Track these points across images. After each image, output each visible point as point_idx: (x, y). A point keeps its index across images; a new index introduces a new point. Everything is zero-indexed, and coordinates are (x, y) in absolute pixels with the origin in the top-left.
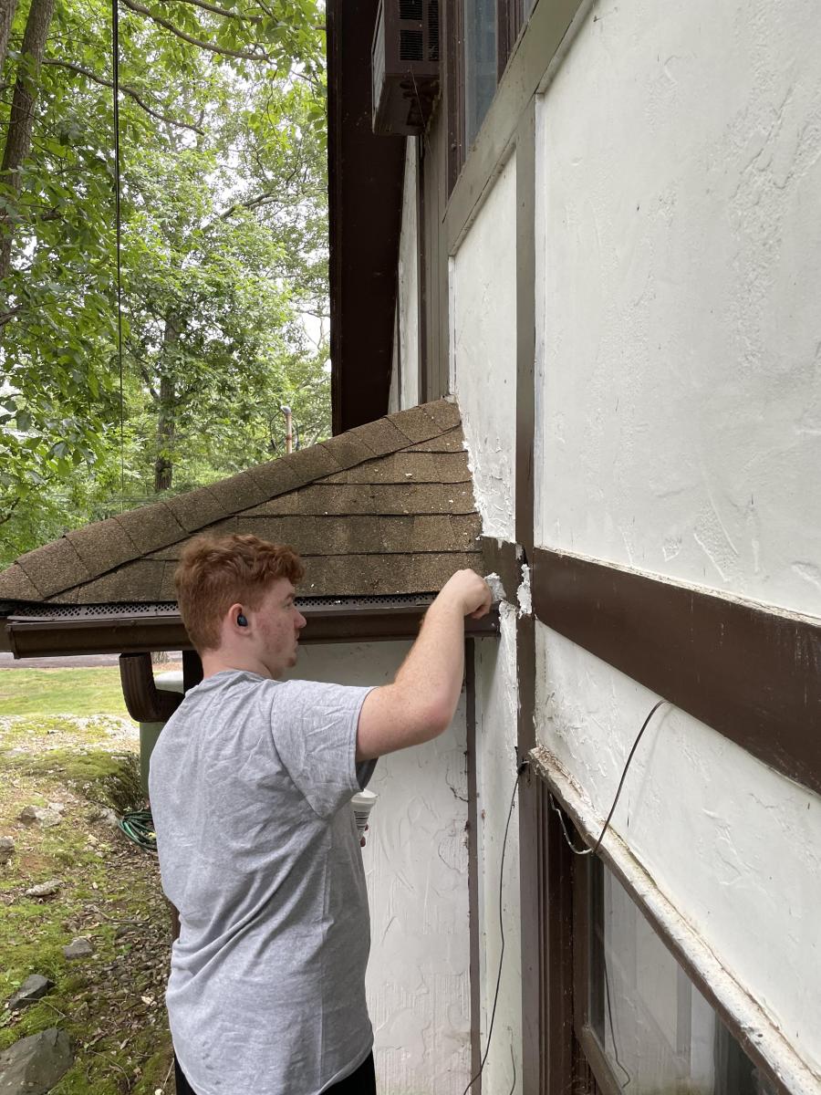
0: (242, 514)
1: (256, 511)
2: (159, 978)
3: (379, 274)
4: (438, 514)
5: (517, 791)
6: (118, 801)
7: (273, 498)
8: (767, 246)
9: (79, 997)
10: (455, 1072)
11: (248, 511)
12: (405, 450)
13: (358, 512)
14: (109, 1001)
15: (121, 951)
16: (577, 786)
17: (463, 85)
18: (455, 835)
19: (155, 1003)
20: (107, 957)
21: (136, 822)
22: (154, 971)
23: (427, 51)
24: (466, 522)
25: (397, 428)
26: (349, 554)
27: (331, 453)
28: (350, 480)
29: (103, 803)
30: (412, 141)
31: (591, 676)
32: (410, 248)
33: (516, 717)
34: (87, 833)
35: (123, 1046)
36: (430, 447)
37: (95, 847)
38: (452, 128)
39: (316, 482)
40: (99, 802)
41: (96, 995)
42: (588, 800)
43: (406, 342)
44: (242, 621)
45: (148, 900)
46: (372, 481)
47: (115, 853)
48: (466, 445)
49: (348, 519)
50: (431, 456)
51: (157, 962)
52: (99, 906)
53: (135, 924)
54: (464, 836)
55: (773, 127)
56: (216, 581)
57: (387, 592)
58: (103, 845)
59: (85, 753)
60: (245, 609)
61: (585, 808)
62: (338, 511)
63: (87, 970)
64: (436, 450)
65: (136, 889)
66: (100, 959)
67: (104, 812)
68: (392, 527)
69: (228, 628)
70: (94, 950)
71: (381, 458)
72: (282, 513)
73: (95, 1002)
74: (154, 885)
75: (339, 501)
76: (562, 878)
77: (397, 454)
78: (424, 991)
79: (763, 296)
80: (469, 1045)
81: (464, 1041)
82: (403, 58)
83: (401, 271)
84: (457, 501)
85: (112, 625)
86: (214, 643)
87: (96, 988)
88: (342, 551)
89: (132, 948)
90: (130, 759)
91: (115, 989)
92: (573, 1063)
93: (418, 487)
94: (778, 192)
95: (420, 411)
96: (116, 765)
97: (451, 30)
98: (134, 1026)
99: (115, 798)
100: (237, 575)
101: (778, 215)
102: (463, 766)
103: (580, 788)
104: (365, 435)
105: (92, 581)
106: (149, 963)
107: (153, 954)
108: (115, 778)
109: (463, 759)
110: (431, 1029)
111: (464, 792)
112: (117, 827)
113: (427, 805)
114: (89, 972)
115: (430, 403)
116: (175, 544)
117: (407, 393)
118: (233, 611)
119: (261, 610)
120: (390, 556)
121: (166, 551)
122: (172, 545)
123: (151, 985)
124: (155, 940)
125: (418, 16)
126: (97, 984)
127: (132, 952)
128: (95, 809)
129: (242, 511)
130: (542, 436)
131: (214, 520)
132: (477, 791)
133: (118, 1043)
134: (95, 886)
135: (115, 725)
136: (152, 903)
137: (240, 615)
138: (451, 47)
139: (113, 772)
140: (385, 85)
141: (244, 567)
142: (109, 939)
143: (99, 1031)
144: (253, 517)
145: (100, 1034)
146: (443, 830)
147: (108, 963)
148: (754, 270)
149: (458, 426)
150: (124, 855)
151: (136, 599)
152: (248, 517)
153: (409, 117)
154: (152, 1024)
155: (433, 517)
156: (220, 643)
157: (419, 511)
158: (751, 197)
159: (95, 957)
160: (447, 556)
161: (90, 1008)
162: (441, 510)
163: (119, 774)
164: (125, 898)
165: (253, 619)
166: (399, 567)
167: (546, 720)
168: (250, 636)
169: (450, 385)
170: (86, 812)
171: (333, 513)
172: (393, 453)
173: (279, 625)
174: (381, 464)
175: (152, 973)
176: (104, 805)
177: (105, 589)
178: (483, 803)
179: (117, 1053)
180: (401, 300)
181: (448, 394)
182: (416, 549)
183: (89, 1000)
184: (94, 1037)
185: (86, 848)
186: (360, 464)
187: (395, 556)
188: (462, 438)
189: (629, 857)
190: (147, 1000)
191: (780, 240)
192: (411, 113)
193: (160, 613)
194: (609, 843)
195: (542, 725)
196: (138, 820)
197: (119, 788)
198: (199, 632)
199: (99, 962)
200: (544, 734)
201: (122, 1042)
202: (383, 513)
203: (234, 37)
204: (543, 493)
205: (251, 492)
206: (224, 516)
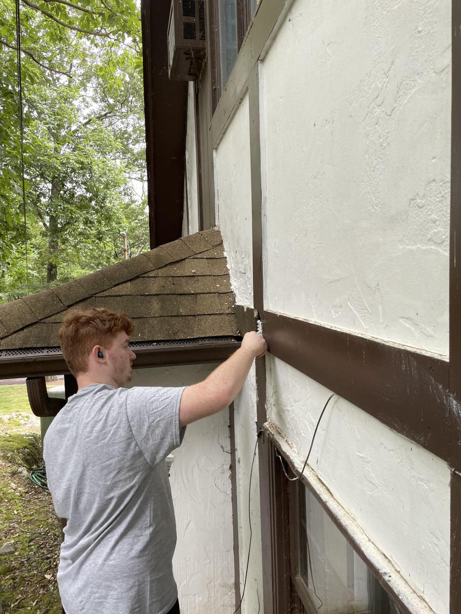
0: (98, 295)
1: (105, 293)
2: (55, 563)
3: (175, 158)
4: (211, 293)
5: (257, 447)
6: (28, 463)
7: (116, 285)
8: (382, 147)
9: (8, 577)
10: (226, 606)
11: (101, 293)
12: (192, 257)
13: (165, 292)
14: (25, 579)
15: (32, 549)
16: (290, 443)
17: (219, 54)
18: (224, 473)
19: (53, 578)
20: (23, 554)
21: (39, 474)
22: (52, 560)
23: (198, 34)
24: (225, 297)
25: (186, 245)
26: (160, 317)
27: (149, 259)
28: (160, 274)
29: (19, 464)
30: (191, 84)
31: (296, 381)
32: (192, 144)
33: (256, 405)
34: (10, 482)
35: (34, 604)
36: (205, 255)
37: (15, 490)
38: (213, 77)
39: (141, 276)
40: (17, 463)
41: (18, 575)
42: (296, 450)
43: (191, 196)
44: (100, 356)
45: (48, 519)
46: (173, 275)
47: (27, 493)
48: (225, 254)
49: (160, 297)
50: (206, 261)
51: (53, 555)
52: (18, 524)
53: (40, 534)
54: (229, 473)
55: (384, 82)
56: (85, 332)
57: (182, 337)
58: (20, 489)
59: (8, 436)
60: (102, 349)
61: (294, 455)
62: (154, 292)
63: (12, 561)
64: (209, 257)
65: (40, 513)
66: (19, 555)
67: (20, 470)
68: (185, 300)
69: (92, 359)
70: (16, 549)
71: (178, 262)
72: (121, 294)
73: (17, 580)
74: (51, 510)
75: (154, 287)
76: (282, 494)
77: (187, 260)
78: (208, 561)
79: (381, 174)
80: (234, 590)
81: (231, 588)
82: (185, 38)
83: (187, 157)
84: (221, 285)
85: (21, 361)
86: (84, 369)
87: (18, 571)
88: (156, 315)
89: (38, 547)
90: (35, 438)
91: (29, 571)
92: (291, 596)
93: (199, 278)
94: (388, 117)
95: (200, 235)
96: (26, 442)
97: (211, 23)
98: (41, 592)
99: (26, 461)
100: (97, 329)
101: (388, 130)
102: (228, 434)
103: (291, 443)
104: (169, 249)
105: (9, 336)
106: (49, 556)
107: (50, 550)
108: (26, 449)
109: (228, 430)
110: (212, 583)
111: (228, 448)
112: (28, 478)
113: (207, 457)
114: (13, 563)
115: (205, 231)
116: (58, 313)
117: (192, 225)
118: (95, 349)
119: (112, 348)
120: (184, 317)
121: (53, 317)
122: (56, 314)
123: (50, 568)
124: (52, 542)
125: (193, 15)
126: (18, 569)
127: (38, 550)
128: (15, 468)
129: (98, 293)
130: (266, 249)
131: (82, 298)
132: (236, 448)
133: (32, 602)
134: (16, 512)
135: (26, 419)
136: (50, 520)
137: (99, 352)
138: (212, 32)
139: (25, 446)
140: (175, 53)
141: (101, 325)
142: (24, 542)
143: (20, 596)
144: (105, 297)
145: (21, 598)
146: (217, 470)
147: (24, 556)
148: (376, 160)
149: (221, 244)
150: (32, 494)
151: (35, 346)
152: (102, 297)
153: (190, 71)
154: (51, 590)
155: (208, 295)
156: (88, 368)
157: (200, 292)
158: (373, 120)
159: (16, 553)
160: (216, 317)
161: (14, 583)
162: (213, 291)
163: (28, 447)
164: (33, 519)
165: (107, 354)
166: (189, 323)
167: (272, 406)
168: (105, 363)
169: (216, 220)
170: (9, 470)
171: (151, 293)
172: (185, 259)
173: (121, 357)
174: (178, 265)
175: (50, 561)
176: (20, 465)
177: (17, 340)
178: (239, 454)
179: (31, 609)
180: (187, 173)
181: (215, 226)
182: (199, 313)
183: (13, 579)
184: (17, 600)
185: (10, 491)
186: (166, 266)
187: (187, 317)
188: (223, 250)
189: (318, 481)
190: (48, 577)
191: (389, 144)
192: (190, 69)
193: (50, 353)
194: (307, 473)
195: (270, 409)
196: (41, 473)
197: (29, 455)
198: (75, 363)
199: (19, 556)
200: (272, 414)
201: (34, 602)
202: (179, 293)
203: (89, 23)
204: (268, 281)
205: (103, 282)
206: (87, 296)
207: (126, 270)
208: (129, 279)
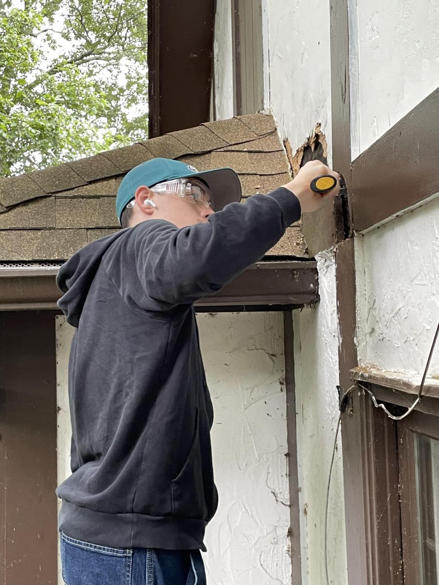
0: (60, 194)
1: (73, 193)
5: (340, 433)
7: (90, 183)
11: (66, 192)
12: (222, 150)
18: (276, 543)
25: (214, 133)
50: (247, 155)
54: (286, 543)
64: (252, 149)
71: (198, 155)
72: (99, 194)
77: (212, 153)
83: (216, 50)
102: (285, 470)
109: (285, 460)
111: (286, 496)
115: (246, 115)
129: (61, 192)
131: (32, 197)
132: (299, 485)
144: (71, 198)
146: (266, 537)
149: (273, 132)
152: (66, 197)
167: (368, 337)
169: (265, 101)
172: (210, 152)
174: (198, 159)
181: (263, 109)
195: (364, 343)
205: (70, 177)
206: (41, 195)
207: (109, 163)
208: (114, 174)
